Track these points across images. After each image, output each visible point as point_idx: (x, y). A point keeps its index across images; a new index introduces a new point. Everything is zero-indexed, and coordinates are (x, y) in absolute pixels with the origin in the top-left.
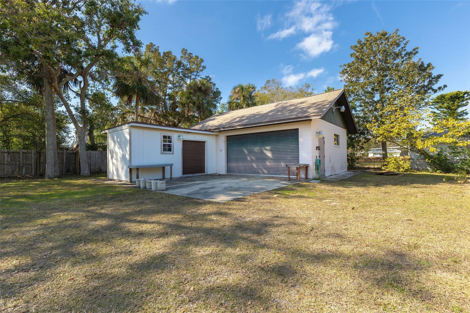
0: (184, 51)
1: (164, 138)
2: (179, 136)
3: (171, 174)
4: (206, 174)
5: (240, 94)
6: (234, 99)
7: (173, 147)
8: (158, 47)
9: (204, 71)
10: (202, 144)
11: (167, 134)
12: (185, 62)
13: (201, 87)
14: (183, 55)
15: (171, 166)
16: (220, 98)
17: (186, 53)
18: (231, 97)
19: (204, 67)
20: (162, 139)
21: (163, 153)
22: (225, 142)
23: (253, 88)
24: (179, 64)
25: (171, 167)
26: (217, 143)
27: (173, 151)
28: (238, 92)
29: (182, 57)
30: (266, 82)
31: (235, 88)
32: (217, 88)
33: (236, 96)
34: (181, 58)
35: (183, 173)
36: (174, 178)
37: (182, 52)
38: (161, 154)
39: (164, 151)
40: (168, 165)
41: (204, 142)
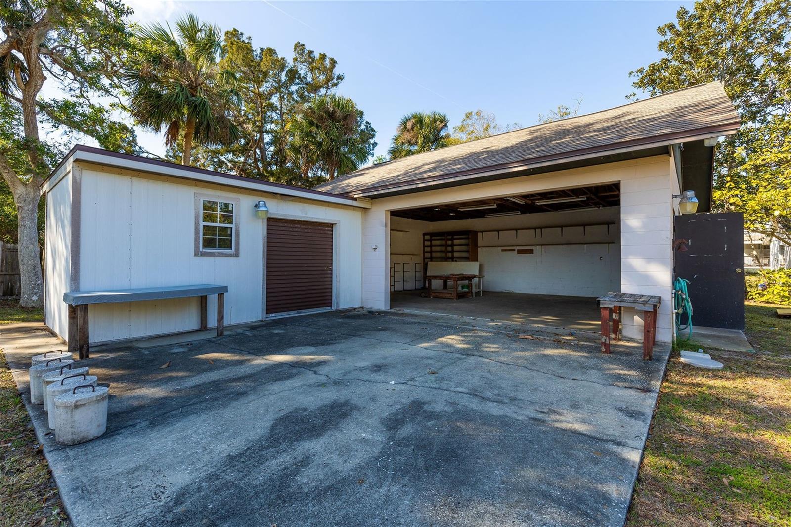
0: (299, 47)
1: (204, 208)
2: (257, 206)
3: (221, 318)
4: (334, 308)
5: (415, 131)
6: (403, 143)
7: (238, 235)
8: (250, 38)
9: (339, 85)
10: (326, 230)
11: (220, 197)
12: (302, 70)
13: (334, 112)
14: (297, 56)
15: (221, 292)
16: (373, 145)
17: (303, 50)
18: (396, 139)
19: (340, 78)
20: (201, 211)
21: (203, 254)
22: (386, 226)
23: (442, 121)
24: (293, 75)
25: (221, 296)
26: (364, 228)
27: (237, 249)
28: (412, 128)
29: (295, 60)
30: (464, 117)
31: (405, 123)
32: (367, 122)
33: (407, 136)
34: (294, 62)
35: (267, 310)
36: (231, 327)
37: (295, 49)
38: (196, 255)
39: (205, 246)
40: (213, 290)
41: (331, 226)
